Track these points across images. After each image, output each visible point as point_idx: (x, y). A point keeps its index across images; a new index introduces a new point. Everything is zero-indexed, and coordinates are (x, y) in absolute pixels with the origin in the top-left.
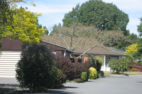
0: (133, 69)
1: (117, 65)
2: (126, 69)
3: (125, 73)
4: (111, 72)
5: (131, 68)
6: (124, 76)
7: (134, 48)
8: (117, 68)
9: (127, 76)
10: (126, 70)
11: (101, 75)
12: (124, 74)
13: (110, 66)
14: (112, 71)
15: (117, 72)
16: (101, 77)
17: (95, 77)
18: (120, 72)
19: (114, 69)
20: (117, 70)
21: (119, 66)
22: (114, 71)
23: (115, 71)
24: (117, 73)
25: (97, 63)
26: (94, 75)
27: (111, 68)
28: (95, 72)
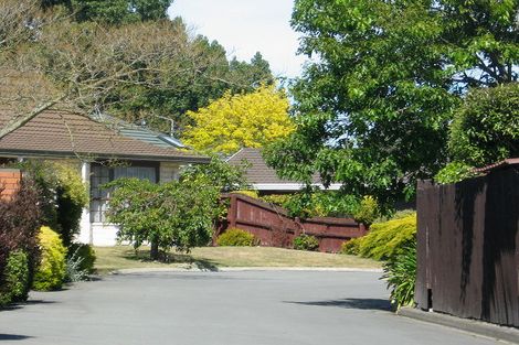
0: (232, 231)
1: (154, 213)
2: (202, 231)
3: (197, 252)
4: (120, 252)
5: (222, 225)
6: (195, 269)
7: (229, 117)
8: (154, 228)
9: (209, 272)
10: (201, 238)
11: (81, 268)
12: (192, 261)
13: (116, 217)
14: (128, 244)
15: (154, 248)
16: (84, 278)
17: (55, 280)
18: (173, 250)
19: (141, 232)
20: (155, 241)
21: (164, 216)
22: (137, 245)
23: (146, 245)
24: (156, 255)
25: (60, 201)
26: (54, 264)
27: (121, 227)
28: (56, 253)
